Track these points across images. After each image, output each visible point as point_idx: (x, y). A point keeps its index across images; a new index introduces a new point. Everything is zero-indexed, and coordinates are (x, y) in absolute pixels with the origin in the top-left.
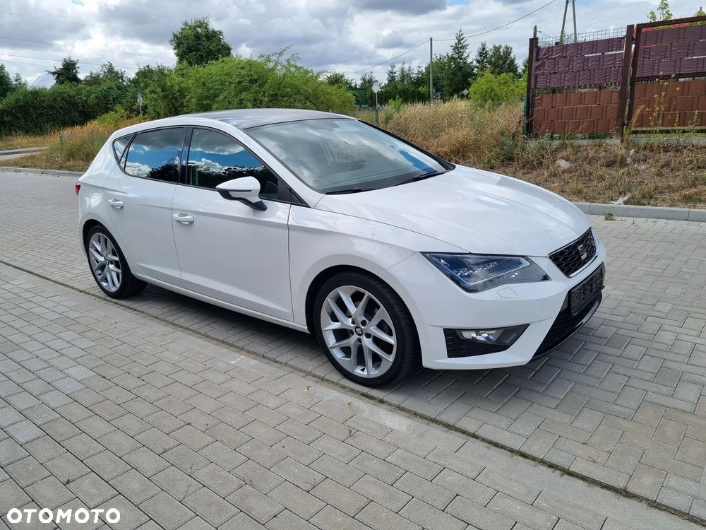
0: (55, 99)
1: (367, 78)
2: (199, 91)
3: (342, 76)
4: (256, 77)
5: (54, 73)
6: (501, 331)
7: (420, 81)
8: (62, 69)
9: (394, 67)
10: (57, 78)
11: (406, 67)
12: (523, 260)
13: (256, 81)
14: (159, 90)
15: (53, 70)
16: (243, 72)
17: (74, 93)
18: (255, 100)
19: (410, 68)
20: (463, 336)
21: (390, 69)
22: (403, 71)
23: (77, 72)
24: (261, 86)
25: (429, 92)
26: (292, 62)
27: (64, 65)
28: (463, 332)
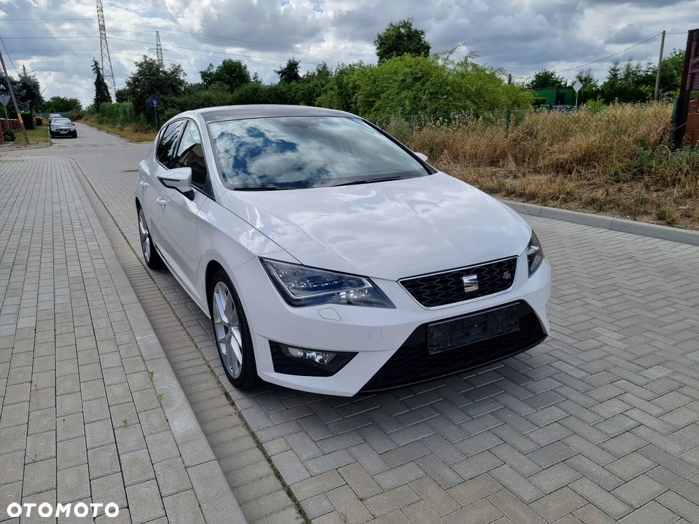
0: (270, 95)
1: (584, 76)
2: (368, 88)
3: (552, 74)
4: (419, 75)
5: (279, 73)
6: (334, 355)
7: (648, 80)
8: (286, 69)
9: (618, 63)
10: (281, 77)
11: (634, 64)
12: (364, 280)
13: (420, 78)
14: (336, 87)
15: (279, 70)
16: (407, 70)
17: (286, 90)
18: (415, 98)
19: (638, 65)
20: (289, 353)
21: (612, 66)
22: (628, 67)
23: (297, 71)
24: (423, 84)
25: (653, 92)
26: (470, 60)
27: (288, 66)
28: (289, 349)
